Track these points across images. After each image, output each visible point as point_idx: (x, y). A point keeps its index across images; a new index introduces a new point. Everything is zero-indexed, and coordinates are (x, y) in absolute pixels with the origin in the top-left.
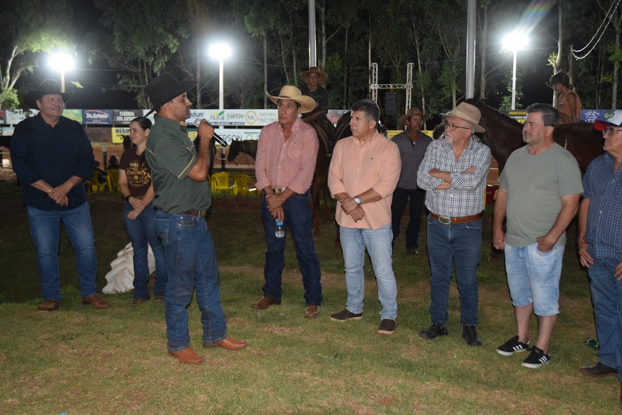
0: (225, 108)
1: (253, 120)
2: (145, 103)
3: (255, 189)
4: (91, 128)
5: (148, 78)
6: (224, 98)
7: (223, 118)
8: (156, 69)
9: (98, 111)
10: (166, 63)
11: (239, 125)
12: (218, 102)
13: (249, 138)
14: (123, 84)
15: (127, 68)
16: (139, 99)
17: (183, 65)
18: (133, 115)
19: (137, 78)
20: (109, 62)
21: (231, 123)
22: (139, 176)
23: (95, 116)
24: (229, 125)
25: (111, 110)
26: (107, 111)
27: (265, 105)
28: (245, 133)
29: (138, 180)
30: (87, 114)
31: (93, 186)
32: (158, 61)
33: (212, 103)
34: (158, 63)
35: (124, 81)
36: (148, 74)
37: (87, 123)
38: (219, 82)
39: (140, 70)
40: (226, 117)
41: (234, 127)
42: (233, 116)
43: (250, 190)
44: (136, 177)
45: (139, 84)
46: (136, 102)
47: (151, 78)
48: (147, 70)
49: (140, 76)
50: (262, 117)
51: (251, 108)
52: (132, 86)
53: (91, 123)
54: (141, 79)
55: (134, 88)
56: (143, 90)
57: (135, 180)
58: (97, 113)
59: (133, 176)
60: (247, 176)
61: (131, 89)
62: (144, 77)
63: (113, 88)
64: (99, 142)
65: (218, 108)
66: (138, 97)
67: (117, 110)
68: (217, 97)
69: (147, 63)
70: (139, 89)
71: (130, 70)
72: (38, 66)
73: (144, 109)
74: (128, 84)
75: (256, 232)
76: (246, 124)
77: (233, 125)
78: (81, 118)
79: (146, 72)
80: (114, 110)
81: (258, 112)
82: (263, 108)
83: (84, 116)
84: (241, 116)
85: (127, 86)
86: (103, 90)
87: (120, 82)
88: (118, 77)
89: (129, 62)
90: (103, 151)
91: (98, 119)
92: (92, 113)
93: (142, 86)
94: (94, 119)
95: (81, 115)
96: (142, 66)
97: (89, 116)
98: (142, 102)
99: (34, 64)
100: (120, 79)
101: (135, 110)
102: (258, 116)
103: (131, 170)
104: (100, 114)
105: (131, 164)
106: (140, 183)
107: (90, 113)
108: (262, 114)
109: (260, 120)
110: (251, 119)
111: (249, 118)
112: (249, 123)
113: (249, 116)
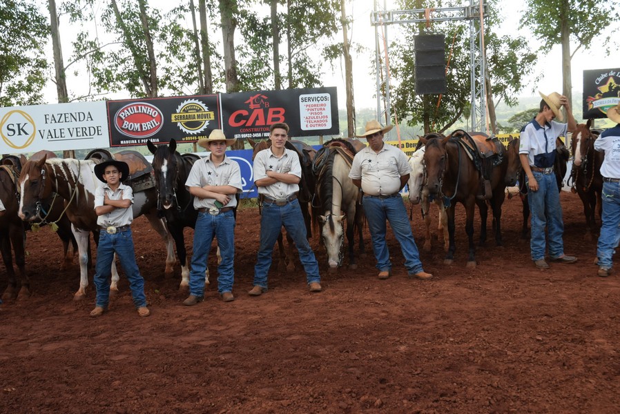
102: (40, 125)
108: (50, 117)
109: (45, 136)
110: (20, 134)
111: (14, 131)
112: (14, 147)
113: (11, 127)
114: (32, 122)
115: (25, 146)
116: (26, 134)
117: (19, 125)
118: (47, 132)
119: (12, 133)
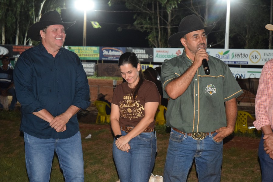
0: (230, 47)
1: (257, 60)
2: (156, 41)
3: (254, 127)
4: (106, 64)
5: (160, 19)
6: (230, 38)
7: (228, 58)
8: (169, 11)
9: (113, 48)
10: (178, 4)
11: (243, 64)
12: (224, 42)
13: (252, 77)
14: (137, 24)
15: (142, 9)
16: (151, 38)
17: (193, 7)
18: (144, 52)
19: (150, 19)
20: (126, 3)
21: (235, 62)
22: (132, 108)
23: (111, 53)
24: (233, 64)
25: (125, 48)
26: (121, 48)
27: (270, 45)
28: (248, 72)
29: (132, 113)
30: (104, 51)
31: (101, 117)
32: (170, 3)
33: (218, 43)
34: (170, 4)
35: (139, 22)
36: (160, 15)
37: (103, 59)
38: (225, 23)
39: (153, 11)
40: (230, 57)
41: (238, 66)
42: (237, 56)
43: (250, 128)
44: (130, 110)
45: (152, 24)
46: (148, 40)
47: (162, 18)
48: (160, 12)
49: (153, 17)
50: (266, 57)
51: (255, 48)
52: (145, 26)
53: (106, 59)
54: (153, 20)
55: (147, 28)
56: (154, 29)
57: (129, 113)
58: (112, 50)
59: (126, 109)
60: (247, 114)
61: (144, 29)
62: (156, 18)
63: (128, 28)
64: (112, 77)
65: (223, 47)
66: (149, 36)
67: (130, 48)
68: (223, 37)
69: (160, 5)
70: (151, 29)
71: (144, 11)
72: (65, 8)
73: (155, 47)
74: (142, 24)
75: (253, 172)
76: (250, 63)
77: (237, 64)
78: (99, 55)
79: (158, 13)
80: (128, 48)
81: (262, 52)
82: (267, 48)
83: (101, 53)
84: (246, 56)
85: (140, 26)
86: (120, 29)
87: (135, 23)
88: (134, 18)
89: (144, 5)
90: (114, 84)
91: (113, 56)
92: (108, 50)
93: (154, 26)
94: (109, 55)
95: (98, 52)
96: (156, 9)
97: (105, 53)
98: (153, 41)
99: (62, 6)
100: (134, 20)
101: (147, 49)
102: (262, 56)
103: (125, 103)
104: (116, 51)
105: (126, 98)
106: (133, 116)
107: (107, 50)
108: (266, 54)
109: (263, 60)
110: (255, 58)
111: (254, 57)
112: (253, 62)
113: (253, 56)
114: (260, 55)
115: (257, 62)
116: (257, 58)
117: (255, 56)
118: (264, 59)
119: (253, 58)
